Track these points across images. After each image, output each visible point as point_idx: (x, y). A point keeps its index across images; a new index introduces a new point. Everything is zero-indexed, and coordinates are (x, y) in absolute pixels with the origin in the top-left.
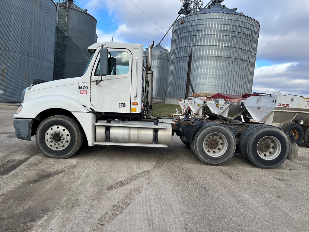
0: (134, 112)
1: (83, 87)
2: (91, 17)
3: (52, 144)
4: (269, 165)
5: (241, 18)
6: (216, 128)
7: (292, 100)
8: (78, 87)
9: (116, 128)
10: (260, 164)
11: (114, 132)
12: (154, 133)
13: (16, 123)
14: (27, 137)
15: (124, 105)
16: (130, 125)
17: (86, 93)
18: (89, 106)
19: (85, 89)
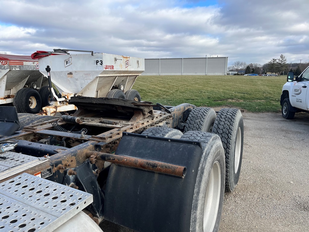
7: (116, 60)
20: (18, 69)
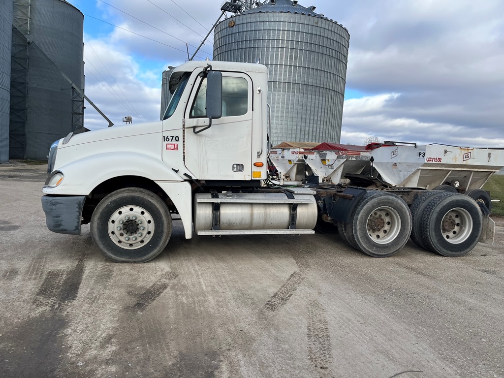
0: (257, 179)
1: (171, 138)
2: (74, 9)
3: (122, 239)
4: (457, 252)
5: (322, 23)
6: (386, 199)
7: (446, 152)
8: (161, 138)
9: (228, 205)
10: (446, 251)
11: (227, 213)
12: (290, 212)
13: (53, 205)
14: (74, 228)
15: (240, 167)
16: (249, 199)
17: (176, 148)
18: (183, 170)
19: (174, 142)
20: (355, 159)
